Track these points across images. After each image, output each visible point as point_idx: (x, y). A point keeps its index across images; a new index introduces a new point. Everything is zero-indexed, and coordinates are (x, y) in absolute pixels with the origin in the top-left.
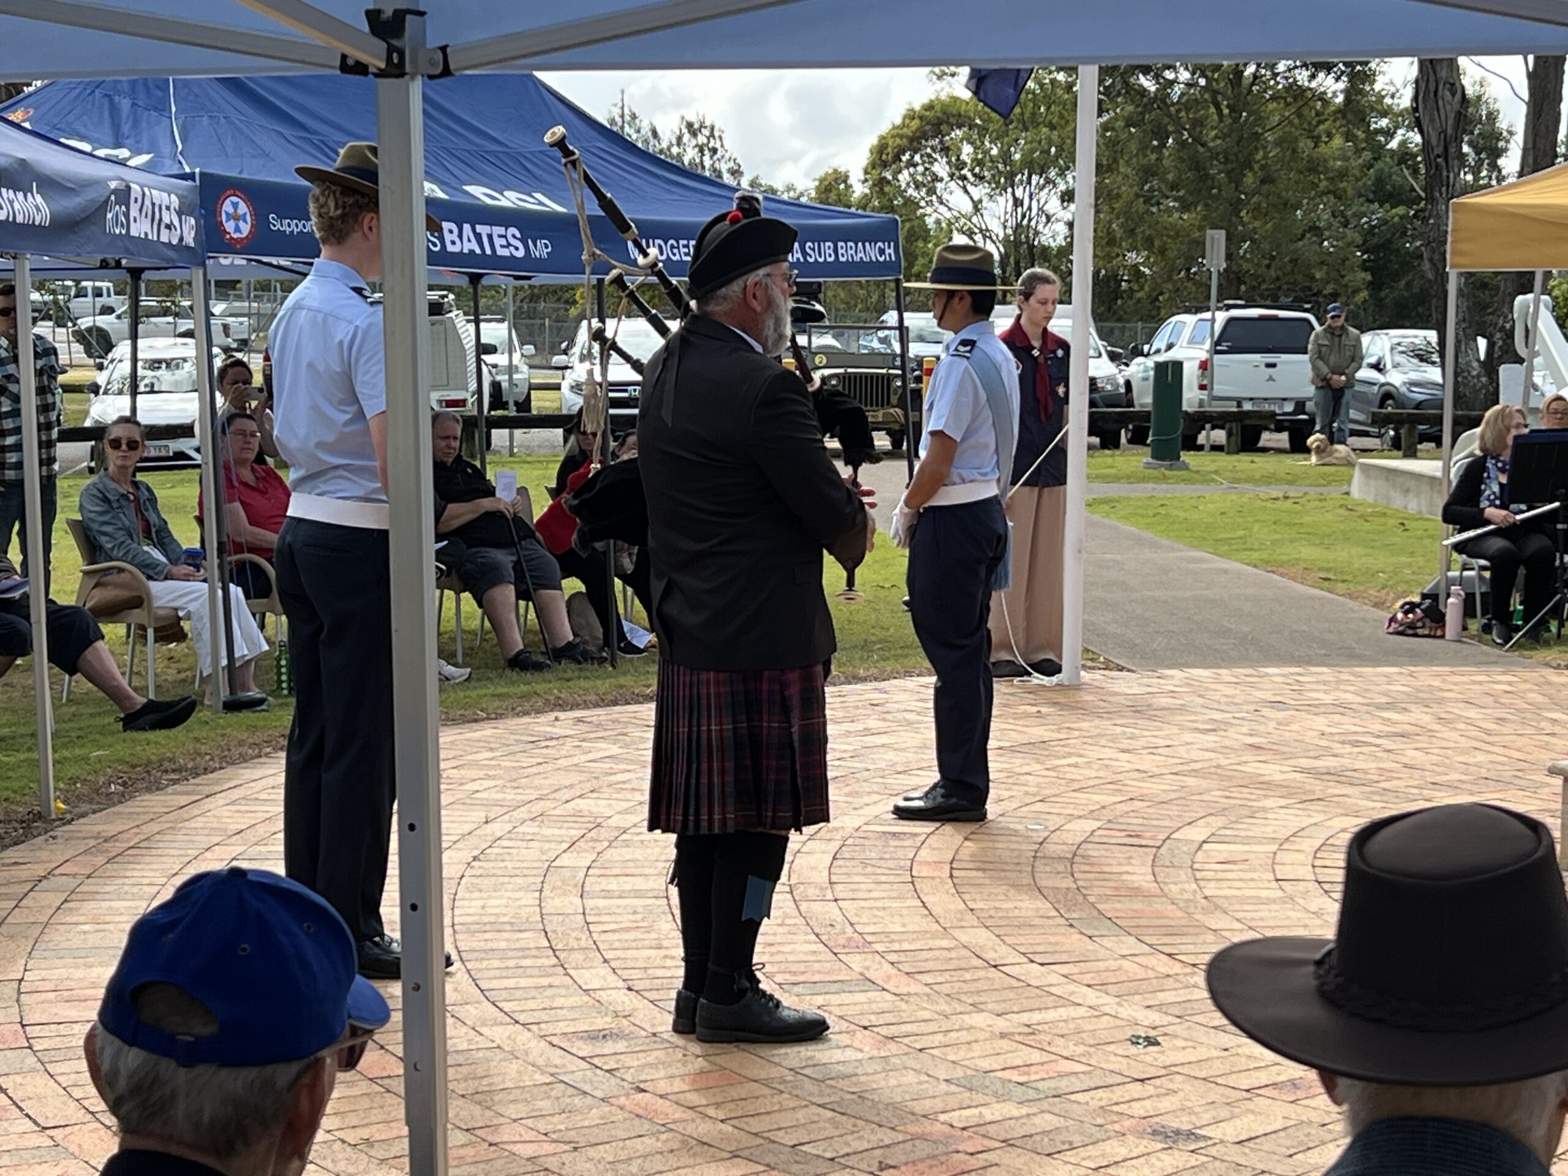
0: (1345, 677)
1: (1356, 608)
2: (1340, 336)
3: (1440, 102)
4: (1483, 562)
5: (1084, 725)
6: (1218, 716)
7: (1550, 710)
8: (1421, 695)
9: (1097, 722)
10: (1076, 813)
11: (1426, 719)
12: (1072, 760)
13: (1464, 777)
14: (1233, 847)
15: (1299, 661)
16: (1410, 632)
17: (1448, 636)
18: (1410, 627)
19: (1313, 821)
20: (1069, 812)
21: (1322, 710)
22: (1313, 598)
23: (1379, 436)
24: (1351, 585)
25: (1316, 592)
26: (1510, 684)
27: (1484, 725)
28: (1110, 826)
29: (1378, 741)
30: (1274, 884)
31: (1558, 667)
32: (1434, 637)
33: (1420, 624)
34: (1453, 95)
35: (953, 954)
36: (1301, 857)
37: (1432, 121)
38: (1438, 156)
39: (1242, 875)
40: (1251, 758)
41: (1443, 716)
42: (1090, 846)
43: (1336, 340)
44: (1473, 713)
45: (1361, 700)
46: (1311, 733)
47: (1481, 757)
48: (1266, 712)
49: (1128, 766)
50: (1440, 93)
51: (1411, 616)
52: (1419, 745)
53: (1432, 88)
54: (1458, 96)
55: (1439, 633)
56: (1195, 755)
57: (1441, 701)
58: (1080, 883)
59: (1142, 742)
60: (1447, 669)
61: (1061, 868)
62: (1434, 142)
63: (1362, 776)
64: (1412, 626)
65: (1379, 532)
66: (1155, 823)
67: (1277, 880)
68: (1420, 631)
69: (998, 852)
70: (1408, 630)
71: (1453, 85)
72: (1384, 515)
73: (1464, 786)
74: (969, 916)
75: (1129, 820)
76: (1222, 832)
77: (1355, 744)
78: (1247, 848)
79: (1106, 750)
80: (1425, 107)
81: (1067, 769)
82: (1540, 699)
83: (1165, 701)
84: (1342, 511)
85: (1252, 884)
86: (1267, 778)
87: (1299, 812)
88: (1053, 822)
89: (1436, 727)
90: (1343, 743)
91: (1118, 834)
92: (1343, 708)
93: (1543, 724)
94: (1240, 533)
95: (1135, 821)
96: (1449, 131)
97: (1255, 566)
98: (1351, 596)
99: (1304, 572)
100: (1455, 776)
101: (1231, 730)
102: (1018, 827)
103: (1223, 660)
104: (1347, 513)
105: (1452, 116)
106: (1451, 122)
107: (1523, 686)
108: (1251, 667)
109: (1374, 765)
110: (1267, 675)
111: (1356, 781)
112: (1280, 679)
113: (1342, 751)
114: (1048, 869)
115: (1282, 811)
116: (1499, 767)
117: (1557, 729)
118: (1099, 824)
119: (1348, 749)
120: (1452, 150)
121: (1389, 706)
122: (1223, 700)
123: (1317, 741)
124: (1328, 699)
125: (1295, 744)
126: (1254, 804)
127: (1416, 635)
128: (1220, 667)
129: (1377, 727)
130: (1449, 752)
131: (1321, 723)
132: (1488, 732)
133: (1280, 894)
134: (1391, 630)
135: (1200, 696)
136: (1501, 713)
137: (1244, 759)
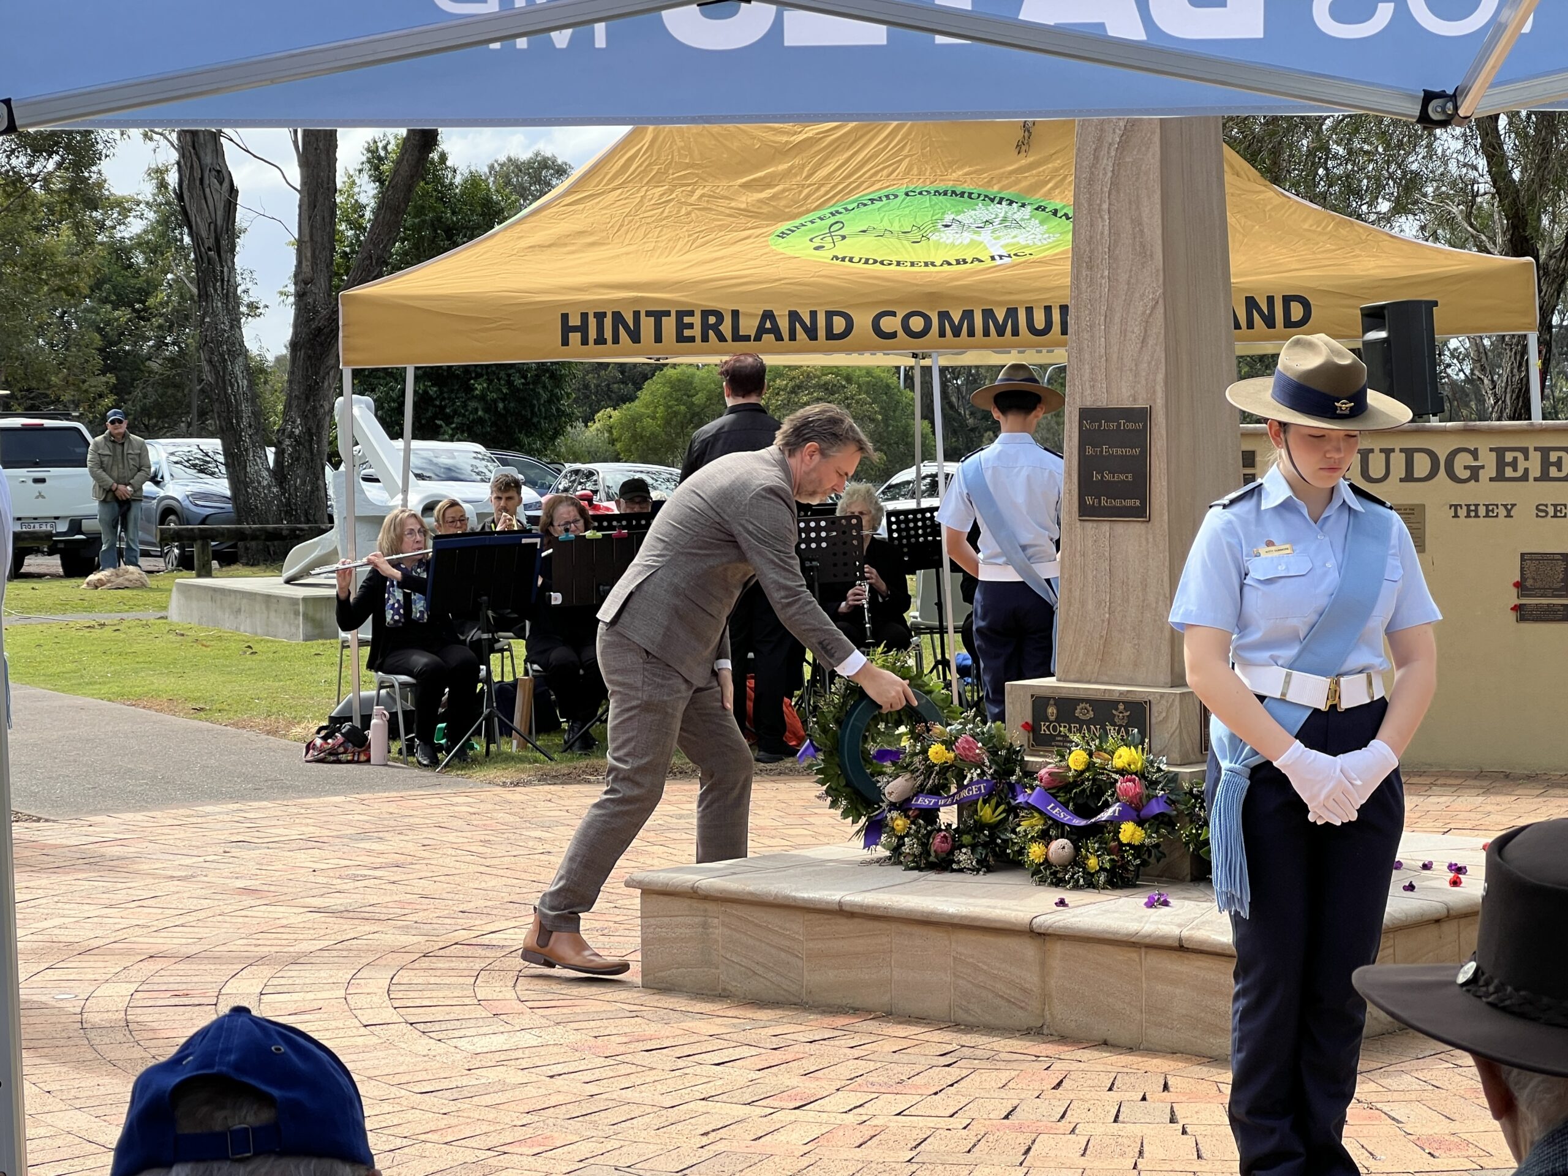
0: (294, 810)
1: (254, 738)
2: (123, 444)
3: (207, 190)
4: (404, 678)
5: (44, 882)
6: (188, 861)
7: (527, 828)
8: (386, 822)
9: (54, 878)
10: (97, 977)
11: (410, 847)
12: (57, 921)
13: (489, 903)
14: (295, 996)
15: (232, 797)
16: (332, 758)
17: (372, 762)
18: (330, 754)
19: (365, 961)
20: (92, 977)
21: (294, 845)
22: (200, 730)
23: (163, 555)
24: (231, 715)
25: (197, 723)
26: (469, 805)
27: (473, 849)
28: (145, 987)
29: (378, 873)
30: (363, 1030)
31: (504, 785)
32: (358, 762)
33: (341, 749)
34: (221, 184)
35: (59, 1142)
36: (375, 999)
37: (200, 211)
38: (210, 249)
39: (326, 1025)
40: (253, 903)
41: (426, 842)
42: (139, 1011)
43: (119, 448)
44: (452, 837)
45: (327, 833)
46: (303, 871)
47: (492, 882)
48: (235, 852)
49: (125, 923)
50: (206, 182)
51: (330, 741)
52: (422, 875)
53: (197, 174)
54: (226, 184)
55: (363, 758)
56: (192, 904)
57: (411, 827)
58: (153, 1052)
59: (121, 896)
60: (395, 794)
61: (120, 1037)
62: (204, 234)
63: (384, 910)
64: (333, 752)
65: (227, 657)
66: (195, 979)
67: (365, 1026)
68: (343, 757)
69: (39, 1027)
70: (330, 757)
71: (219, 172)
72: (220, 638)
73: (494, 912)
74: (49, 1099)
75: (165, 979)
76: (275, 982)
77: (355, 878)
78: (311, 996)
79: (86, 907)
80: (191, 197)
81: (56, 931)
82: (511, 819)
83: (115, 850)
84: (172, 637)
85: (341, 1033)
86: (284, 922)
87: (345, 953)
88: (83, 991)
89: (426, 854)
90: (340, 877)
91: (162, 995)
92: (314, 842)
93: (531, 844)
94: (70, 666)
95: (171, 979)
96: (219, 223)
97: (110, 700)
98: (235, 725)
99: (171, 705)
100: (481, 903)
101: (211, 874)
102: (44, 999)
103: (147, 802)
104: (179, 638)
105: (221, 206)
106: (220, 213)
107: (482, 806)
108: (183, 807)
109: (388, 899)
110: (208, 814)
111: (382, 917)
112: (227, 818)
113: (345, 887)
114: (107, 1040)
115: (326, 953)
116: (518, 890)
117: (548, 847)
118: (134, 986)
119: (350, 885)
120: (223, 243)
121: (364, 835)
122: (178, 843)
123: (312, 879)
124: (293, 833)
125: (291, 884)
126: (291, 949)
127: (339, 762)
128: (149, 810)
129: (368, 860)
130: (457, 878)
131: (303, 858)
132: (480, 855)
133: (375, 1040)
134: (309, 757)
135: (151, 841)
136: (480, 835)
137: (247, 903)
